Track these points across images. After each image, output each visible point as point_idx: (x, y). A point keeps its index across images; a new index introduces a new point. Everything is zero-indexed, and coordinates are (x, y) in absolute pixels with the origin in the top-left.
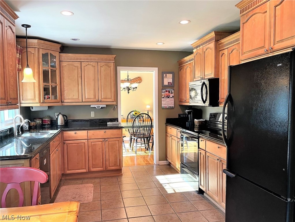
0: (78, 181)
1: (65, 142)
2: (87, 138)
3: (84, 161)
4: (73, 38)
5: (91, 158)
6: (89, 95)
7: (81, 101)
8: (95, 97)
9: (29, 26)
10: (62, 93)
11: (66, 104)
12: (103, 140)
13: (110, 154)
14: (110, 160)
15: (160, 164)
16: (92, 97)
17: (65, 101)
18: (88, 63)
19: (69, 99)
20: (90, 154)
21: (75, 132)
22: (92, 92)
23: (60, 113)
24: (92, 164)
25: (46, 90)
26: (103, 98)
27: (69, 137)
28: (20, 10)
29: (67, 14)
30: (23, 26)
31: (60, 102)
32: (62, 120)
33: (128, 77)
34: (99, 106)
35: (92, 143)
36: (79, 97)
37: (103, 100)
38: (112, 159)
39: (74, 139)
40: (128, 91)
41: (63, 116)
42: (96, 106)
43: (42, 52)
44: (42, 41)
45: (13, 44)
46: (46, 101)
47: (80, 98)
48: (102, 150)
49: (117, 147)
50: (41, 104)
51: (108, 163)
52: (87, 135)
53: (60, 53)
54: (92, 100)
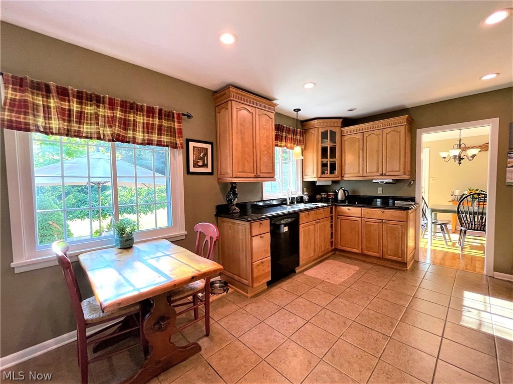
0: (348, 261)
1: (338, 217)
2: (360, 216)
3: (357, 241)
4: (350, 108)
5: (364, 239)
6: (371, 168)
7: (362, 175)
8: (378, 171)
9: (299, 110)
10: (343, 168)
11: (345, 179)
12: (380, 221)
13: (389, 240)
14: (389, 247)
15: (495, 277)
16: (375, 170)
17: (345, 176)
18: (370, 133)
19: (349, 174)
20: (364, 234)
21: (348, 208)
22: (375, 165)
23: (341, 188)
24: (366, 245)
25: (324, 165)
26: (388, 171)
27: (342, 212)
28: (277, 97)
29: (309, 86)
30: (294, 110)
31: (340, 176)
32: (342, 196)
33: (460, 141)
34: (383, 181)
35: (367, 223)
36: (359, 172)
37: (387, 174)
38: (391, 246)
39: (347, 215)
40: (460, 161)
41: (344, 191)
42: (379, 181)
43: (321, 130)
44: (322, 120)
45: (269, 128)
46: (323, 176)
47: (361, 172)
48: (379, 234)
49: (399, 234)
50: (319, 179)
51: (385, 250)
52: (360, 212)
53: (342, 127)
54: (374, 174)
